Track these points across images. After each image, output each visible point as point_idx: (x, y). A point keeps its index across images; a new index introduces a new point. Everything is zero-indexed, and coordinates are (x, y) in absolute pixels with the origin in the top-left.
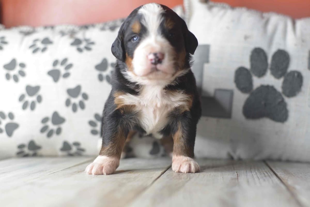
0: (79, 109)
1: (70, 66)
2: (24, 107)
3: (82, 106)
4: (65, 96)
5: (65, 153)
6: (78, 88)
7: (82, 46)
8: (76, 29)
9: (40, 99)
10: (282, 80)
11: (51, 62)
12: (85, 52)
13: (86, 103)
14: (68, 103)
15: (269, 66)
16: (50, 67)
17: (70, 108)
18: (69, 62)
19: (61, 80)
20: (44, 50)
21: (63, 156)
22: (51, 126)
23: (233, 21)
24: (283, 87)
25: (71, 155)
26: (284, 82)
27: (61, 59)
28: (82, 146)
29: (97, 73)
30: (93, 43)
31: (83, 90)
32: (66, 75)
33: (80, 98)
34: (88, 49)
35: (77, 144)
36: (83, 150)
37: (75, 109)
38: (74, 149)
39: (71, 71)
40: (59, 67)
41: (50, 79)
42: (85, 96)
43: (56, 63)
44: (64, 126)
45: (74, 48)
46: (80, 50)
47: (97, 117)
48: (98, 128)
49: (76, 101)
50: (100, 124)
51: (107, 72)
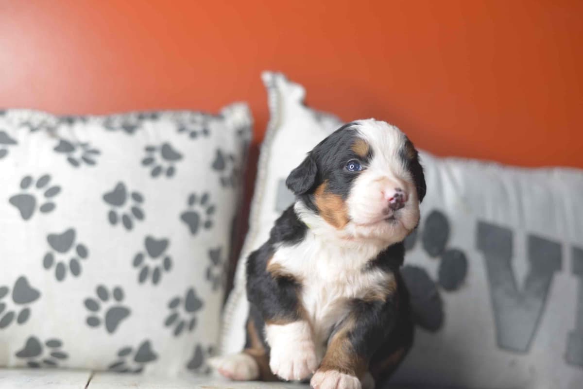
0: (69, 275)
1: (55, 191)
3: (76, 269)
4: (44, 248)
5: (23, 361)
6: (70, 234)
7: (78, 154)
8: (52, 121)
11: (18, 180)
12: (84, 166)
13: (83, 263)
14: (48, 261)
16: (16, 190)
17: (52, 271)
18: (53, 183)
19: (37, 215)
20: (2, 154)
21: (18, 367)
22: (11, 305)
25: (34, 366)
27: (36, 176)
28: (64, 349)
29: (106, 208)
30: (96, 152)
31: (79, 239)
32: (48, 208)
33: (72, 254)
34: (88, 161)
35: (54, 343)
36: (63, 356)
37: (60, 275)
38: (46, 353)
39: (56, 199)
40: (32, 190)
41: (15, 212)
42: (83, 251)
43: (26, 182)
44: (35, 307)
45: (62, 158)
46: (73, 162)
47: (102, 292)
48: (101, 314)
49: (64, 258)
50: (106, 306)
51: (124, 210)
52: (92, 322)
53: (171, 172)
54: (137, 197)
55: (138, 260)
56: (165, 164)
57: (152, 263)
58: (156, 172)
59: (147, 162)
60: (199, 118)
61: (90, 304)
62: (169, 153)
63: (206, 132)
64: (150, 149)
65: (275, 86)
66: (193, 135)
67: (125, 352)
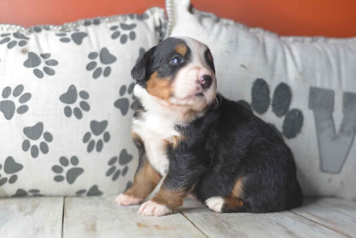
0: (40, 153)
3: (45, 149)
6: (40, 126)
7: (41, 67)
10: (283, 118)
12: (46, 77)
13: (50, 145)
14: (26, 146)
15: (271, 102)
17: (29, 151)
18: (25, 91)
19: (16, 116)
22: (4, 175)
23: (231, 42)
24: (284, 127)
26: (286, 121)
27: (13, 87)
28: (41, 193)
29: (62, 106)
30: (55, 63)
32: (23, 110)
33: (42, 139)
34: (50, 72)
35: (35, 191)
37: (35, 154)
39: (29, 103)
40: (11, 98)
42: (49, 137)
43: (6, 92)
44: (20, 174)
45: (30, 71)
46: (38, 74)
47: (64, 161)
48: (64, 174)
49: (36, 143)
50: (66, 169)
51: (76, 105)
52: (58, 179)
53: (107, 72)
54: (84, 95)
55: (86, 138)
56: (104, 67)
60: (129, 22)
61: (56, 169)
63: (133, 36)
64: (92, 56)
66: (124, 40)
67: (81, 192)
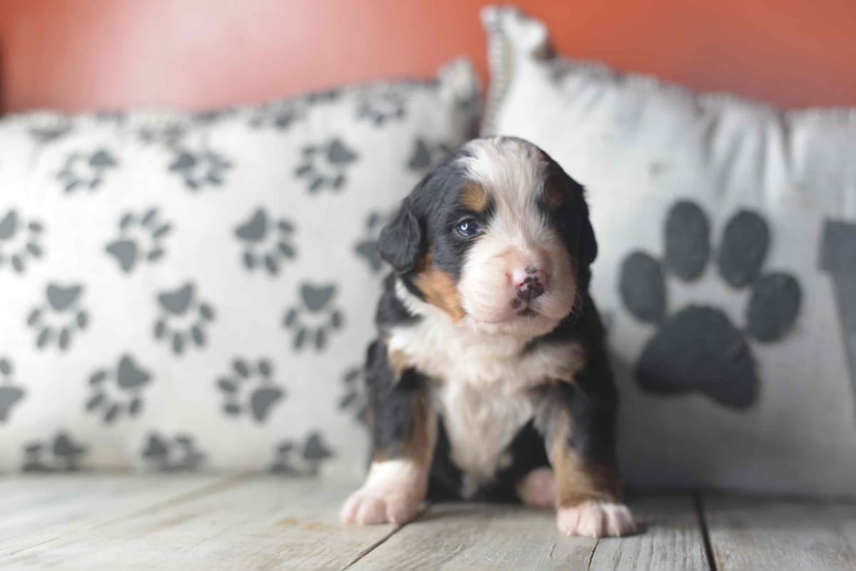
0: (190, 346)
1: (163, 230)
2: (42, 340)
3: (198, 337)
4: (150, 313)
7: (200, 171)
9: (82, 320)
11: (114, 218)
12: (207, 189)
13: (210, 329)
14: (159, 330)
16: (110, 233)
17: (167, 343)
18: (162, 220)
19: (142, 266)
20: (94, 184)
22: (115, 393)
27: (139, 207)
29: (238, 247)
30: (227, 165)
32: (156, 255)
33: (193, 317)
34: (214, 180)
35: (184, 441)
37: (178, 345)
38: (177, 454)
40: (135, 232)
41: (110, 266)
42: (207, 312)
43: (126, 221)
44: (150, 394)
45: (176, 181)
46: (192, 185)
47: (241, 368)
48: (242, 398)
49: (182, 323)
50: (248, 387)
51: (268, 245)
52: (232, 409)
53: (339, 183)
54: (286, 227)
55: (290, 318)
56: (331, 172)
57: (312, 321)
58: (316, 185)
59: (303, 171)
61: (226, 386)
62: (339, 153)
63: (400, 113)
64: (309, 151)
65: (500, 30)
66: (380, 120)
67: (285, 448)
